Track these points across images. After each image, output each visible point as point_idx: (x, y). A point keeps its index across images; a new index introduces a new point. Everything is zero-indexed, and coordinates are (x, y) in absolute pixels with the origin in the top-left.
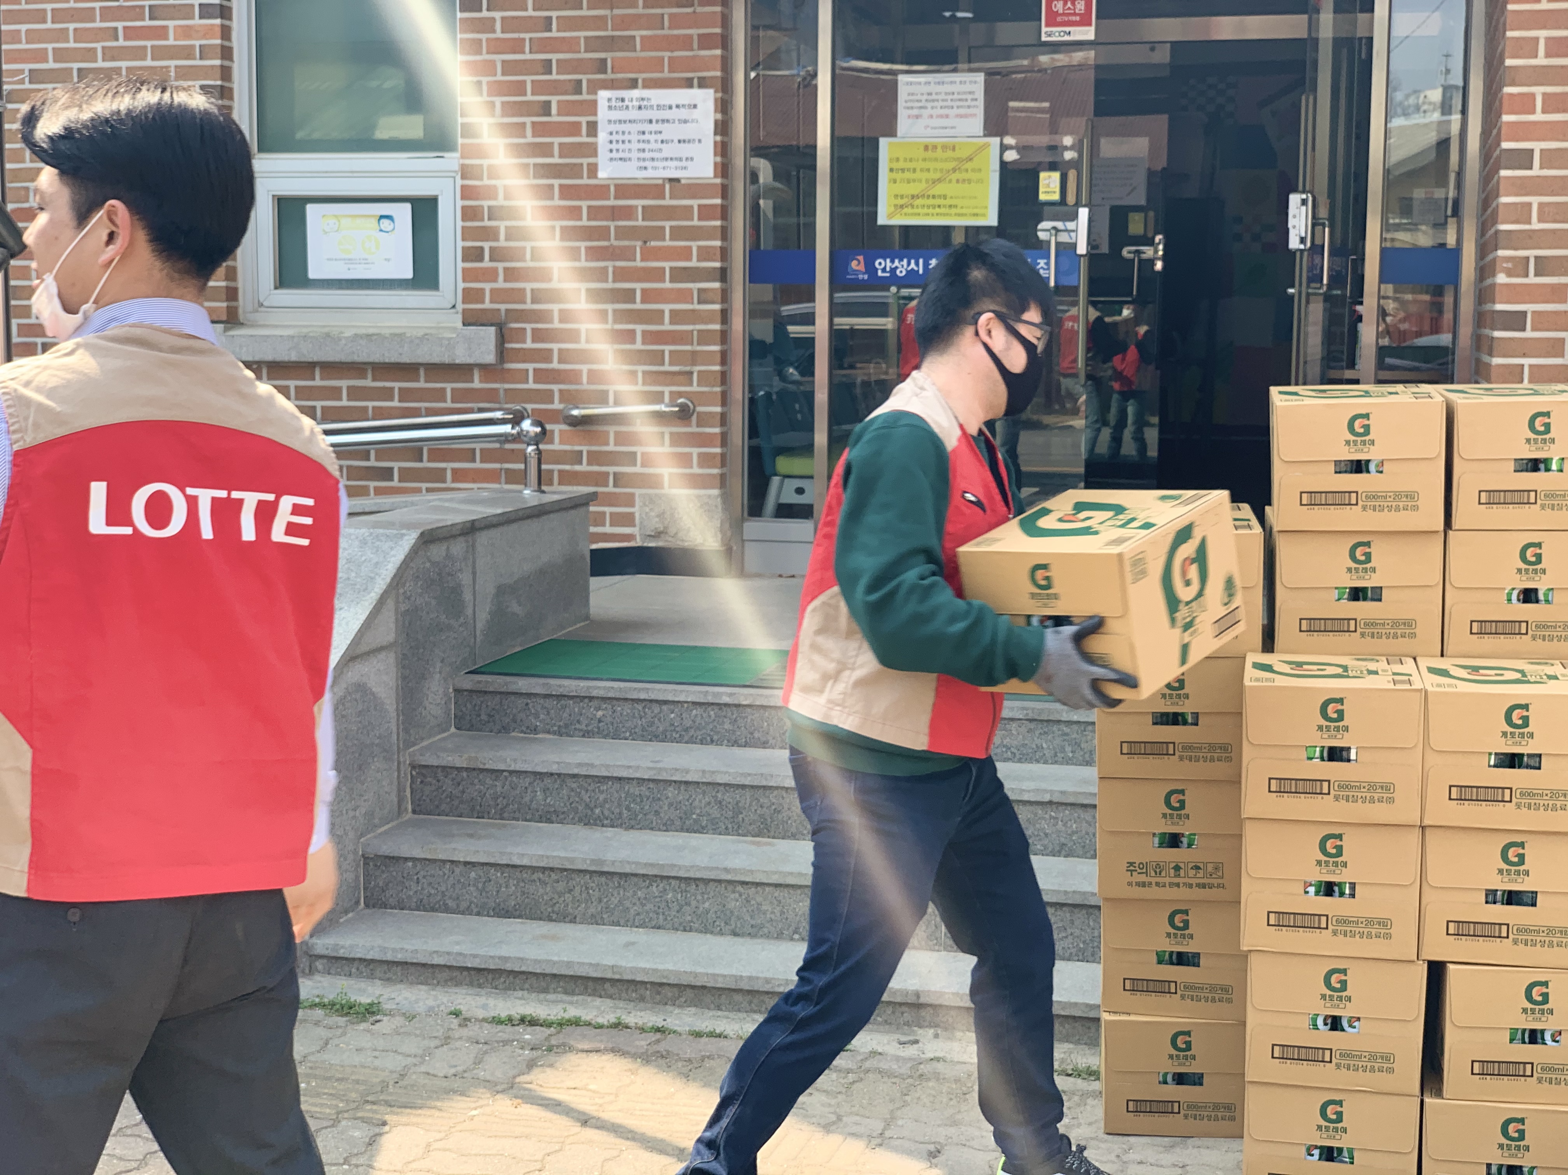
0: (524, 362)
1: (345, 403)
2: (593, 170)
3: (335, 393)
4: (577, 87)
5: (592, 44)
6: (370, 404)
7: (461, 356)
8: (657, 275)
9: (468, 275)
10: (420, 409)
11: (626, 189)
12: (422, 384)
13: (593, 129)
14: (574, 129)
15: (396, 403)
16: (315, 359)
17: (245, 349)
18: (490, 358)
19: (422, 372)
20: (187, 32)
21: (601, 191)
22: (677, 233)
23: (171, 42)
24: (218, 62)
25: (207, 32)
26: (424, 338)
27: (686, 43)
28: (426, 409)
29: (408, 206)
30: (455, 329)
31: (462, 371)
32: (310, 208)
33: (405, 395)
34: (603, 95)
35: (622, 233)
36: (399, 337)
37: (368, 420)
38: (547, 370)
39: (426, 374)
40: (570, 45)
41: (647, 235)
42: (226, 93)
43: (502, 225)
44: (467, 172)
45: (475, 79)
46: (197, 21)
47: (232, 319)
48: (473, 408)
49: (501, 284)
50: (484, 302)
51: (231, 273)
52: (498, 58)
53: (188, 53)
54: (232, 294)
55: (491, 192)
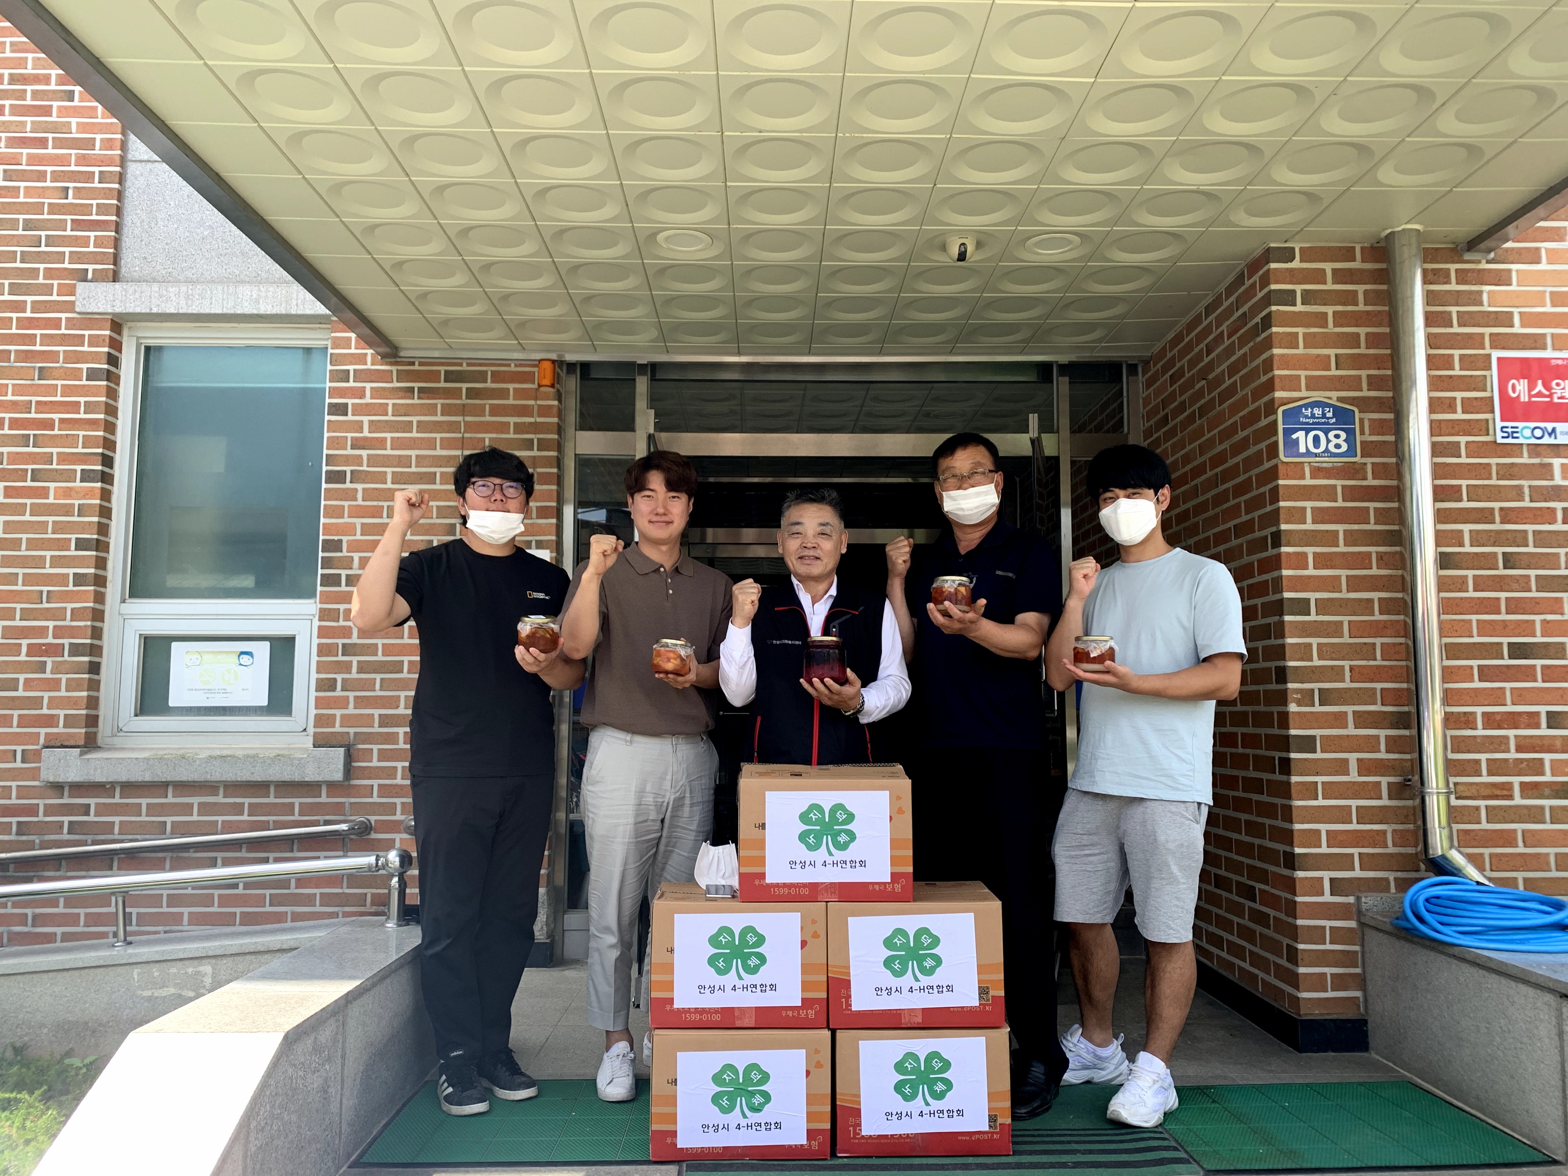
0: (369, 778)
1: (195, 817)
3: (187, 809)
6: (220, 819)
7: (311, 775)
9: (320, 703)
10: (268, 822)
12: (272, 800)
15: (245, 817)
16: (169, 779)
17: (99, 771)
18: (339, 776)
19: (272, 789)
20: (68, 493)
23: (51, 500)
24: (96, 519)
25: (88, 493)
26: (277, 758)
28: (274, 822)
29: (267, 644)
30: (307, 749)
31: (311, 787)
32: (175, 645)
33: (254, 809)
36: (253, 758)
37: (216, 834)
38: (391, 785)
39: (275, 790)
42: (101, 546)
43: (355, 660)
44: (324, 615)
45: (336, 538)
46: (78, 484)
47: (90, 743)
48: (319, 821)
49: (351, 710)
50: (334, 727)
51: (93, 703)
52: (358, 522)
53: (67, 510)
54: (92, 721)
55: (346, 632)
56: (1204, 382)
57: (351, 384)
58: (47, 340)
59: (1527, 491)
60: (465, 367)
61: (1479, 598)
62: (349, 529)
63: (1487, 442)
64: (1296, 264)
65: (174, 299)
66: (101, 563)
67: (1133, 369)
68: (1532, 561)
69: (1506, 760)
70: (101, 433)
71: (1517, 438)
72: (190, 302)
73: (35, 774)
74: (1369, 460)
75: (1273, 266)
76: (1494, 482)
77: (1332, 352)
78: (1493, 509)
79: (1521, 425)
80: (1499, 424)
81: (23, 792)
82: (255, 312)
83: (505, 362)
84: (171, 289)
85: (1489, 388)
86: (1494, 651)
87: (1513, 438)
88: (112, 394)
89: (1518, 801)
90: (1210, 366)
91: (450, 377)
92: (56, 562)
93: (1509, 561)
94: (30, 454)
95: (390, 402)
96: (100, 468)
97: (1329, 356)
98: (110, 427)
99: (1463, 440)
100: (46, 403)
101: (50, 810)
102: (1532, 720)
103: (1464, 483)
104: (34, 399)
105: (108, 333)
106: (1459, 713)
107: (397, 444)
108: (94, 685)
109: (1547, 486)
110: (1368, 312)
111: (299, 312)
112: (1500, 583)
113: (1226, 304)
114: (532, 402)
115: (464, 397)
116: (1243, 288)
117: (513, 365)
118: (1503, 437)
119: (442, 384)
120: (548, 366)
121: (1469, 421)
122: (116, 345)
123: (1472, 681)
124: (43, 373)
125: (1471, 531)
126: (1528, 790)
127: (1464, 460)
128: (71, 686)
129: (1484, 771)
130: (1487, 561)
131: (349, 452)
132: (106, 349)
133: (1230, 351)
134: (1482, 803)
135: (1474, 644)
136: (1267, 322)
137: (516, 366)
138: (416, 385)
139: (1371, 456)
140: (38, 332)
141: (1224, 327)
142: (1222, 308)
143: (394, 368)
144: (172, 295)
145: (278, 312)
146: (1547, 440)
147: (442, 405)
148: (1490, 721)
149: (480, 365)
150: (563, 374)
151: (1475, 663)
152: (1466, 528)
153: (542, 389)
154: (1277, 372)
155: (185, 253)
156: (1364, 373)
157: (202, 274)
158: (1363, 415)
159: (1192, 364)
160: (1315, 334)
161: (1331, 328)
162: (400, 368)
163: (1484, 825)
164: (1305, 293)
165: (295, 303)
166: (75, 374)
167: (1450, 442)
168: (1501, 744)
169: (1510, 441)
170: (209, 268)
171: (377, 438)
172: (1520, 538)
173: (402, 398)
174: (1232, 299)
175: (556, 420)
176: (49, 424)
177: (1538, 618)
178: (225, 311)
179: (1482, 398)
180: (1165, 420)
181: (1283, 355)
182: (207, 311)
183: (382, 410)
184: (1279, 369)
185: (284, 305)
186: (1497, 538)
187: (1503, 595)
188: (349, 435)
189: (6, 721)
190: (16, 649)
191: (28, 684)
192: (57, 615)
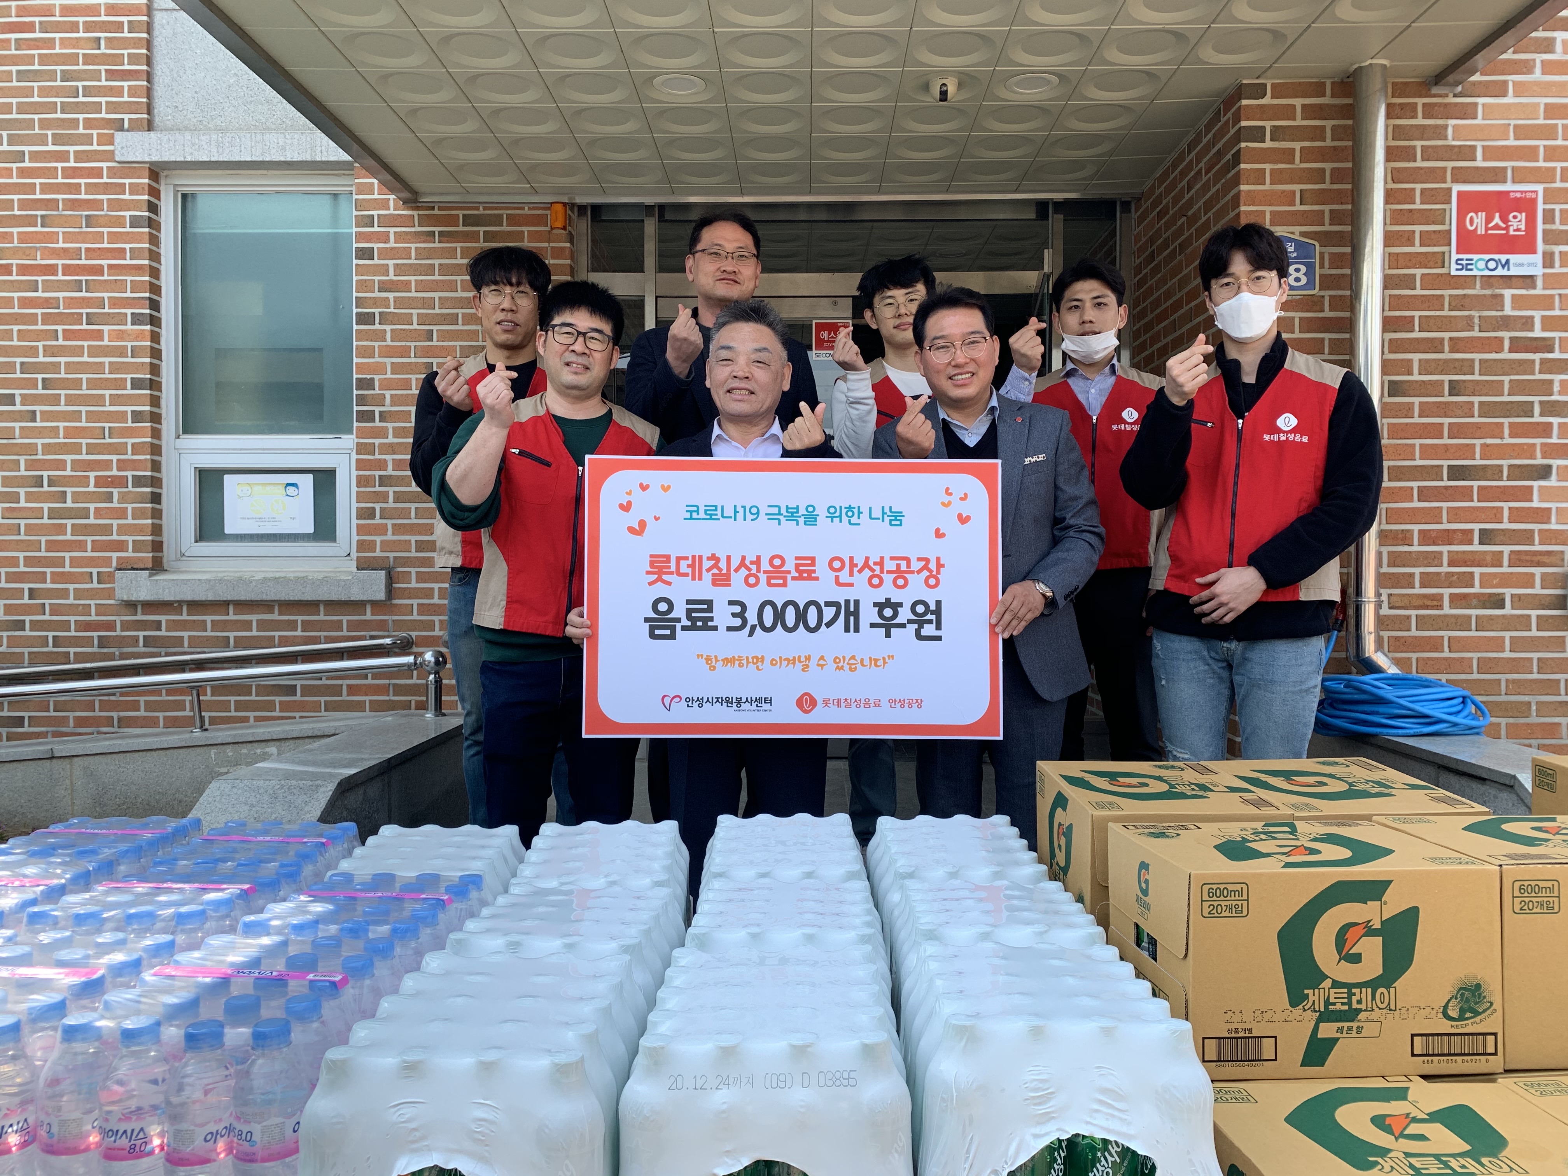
0: (409, 598)
1: (255, 633)
3: (247, 625)
6: (277, 634)
7: (356, 594)
9: (361, 530)
10: (320, 637)
12: (322, 617)
15: (299, 633)
16: (229, 598)
17: (167, 591)
18: (381, 596)
19: (322, 608)
20: (121, 335)
23: (106, 342)
24: (148, 360)
25: (139, 336)
26: (325, 580)
28: (325, 637)
29: (310, 477)
30: (350, 572)
31: (357, 606)
32: (227, 477)
33: (306, 626)
36: (302, 580)
37: (274, 647)
38: (429, 605)
39: (324, 608)
42: (154, 385)
43: (391, 490)
44: (361, 449)
45: (369, 377)
46: (129, 327)
47: (157, 566)
48: (366, 636)
49: (390, 537)
50: (375, 551)
51: (157, 530)
52: (388, 361)
53: (121, 352)
54: (157, 546)
55: (382, 465)
56: (1184, 218)
57: (376, 229)
58: (91, 188)
59: (1476, 321)
60: (481, 211)
61: (1423, 424)
62: (380, 369)
63: (1441, 275)
64: (1267, 100)
65: (206, 147)
66: (155, 401)
67: (1126, 206)
68: (1477, 388)
69: (1439, 574)
70: (147, 278)
71: (1471, 270)
72: (221, 150)
73: (110, 593)
74: (1327, 293)
75: (1244, 102)
76: (1446, 313)
77: (1297, 188)
78: (1443, 339)
79: (1475, 257)
80: (1455, 256)
81: (101, 610)
82: (283, 159)
83: (520, 206)
84: (202, 138)
85: (1447, 222)
86: (1434, 473)
87: (1467, 270)
88: (154, 240)
89: (1447, 610)
90: (1190, 204)
91: (468, 220)
92: (116, 400)
93: (1455, 388)
94: (83, 298)
95: (413, 246)
96: (148, 311)
97: (1294, 192)
98: (155, 273)
99: (1419, 272)
100: (94, 249)
101: (126, 626)
102: (1466, 537)
103: (1417, 314)
104: (84, 246)
105: (146, 181)
106: (1397, 530)
107: (422, 286)
108: (157, 514)
109: (1497, 316)
110: (1335, 148)
111: (324, 159)
112: (1444, 410)
113: (1205, 141)
114: (546, 245)
115: (482, 241)
116: (1220, 124)
117: (526, 208)
118: (1457, 270)
119: (461, 228)
120: (559, 207)
121: (1426, 253)
122: (154, 192)
123: (1412, 501)
124: (90, 221)
125: (1420, 360)
126: (1457, 600)
127: (1418, 292)
128: (137, 514)
129: (1417, 584)
130: (1433, 389)
131: (377, 294)
132: (146, 197)
133: (1206, 187)
134: (1413, 613)
135: (1416, 466)
136: (1237, 159)
137: (530, 209)
138: (436, 229)
139: (1329, 289)
140: (82, 181)
141: (1202, 164)
142: (1202, 145)
143: (415, 213)
144: (204, 143)
145: (304, 159)
146: (1500, 272)
147: (461, 247)
148: (1426, 538)
149: (496, 209)
150: (575, 216)
151: (1415, 484)
152: (1416, 357)
153: (555, 231)
154: (1243, 208)
155: (213, 101)
156: (1327, 208)
157: (230, 121)
158: (1324, 249)
159: (1176, 200)
160: (1281, 171)
161: (1298, 164)
162: (421, 212)
163: (1414, 632)
164: (1275, 129)
165: (319, 149)
166: (119, 222)
167: (1406, 275)
168: (1434, 559)
169: (1464, 273)
170: (237, 116)
171: (402, 281)
172: (1466, 367)
173: (424, 242)
174: (1210, 136)
175: (568, 262)
176: (99, 270)
177: (1478, 442)
178: (254, 159)
179: (1439, 232)
180: (1152, 257)
181: (1250, 191)
182: (237, 159)
183: (406, 253)
184: (1245, 205)
185: (309, 151)
186: (1445, 367)
187: (1447, 421)
188: (376, 278)
189: (81, 546)
190: (85, 481)
191: (98, 512)
192: (119, 449)
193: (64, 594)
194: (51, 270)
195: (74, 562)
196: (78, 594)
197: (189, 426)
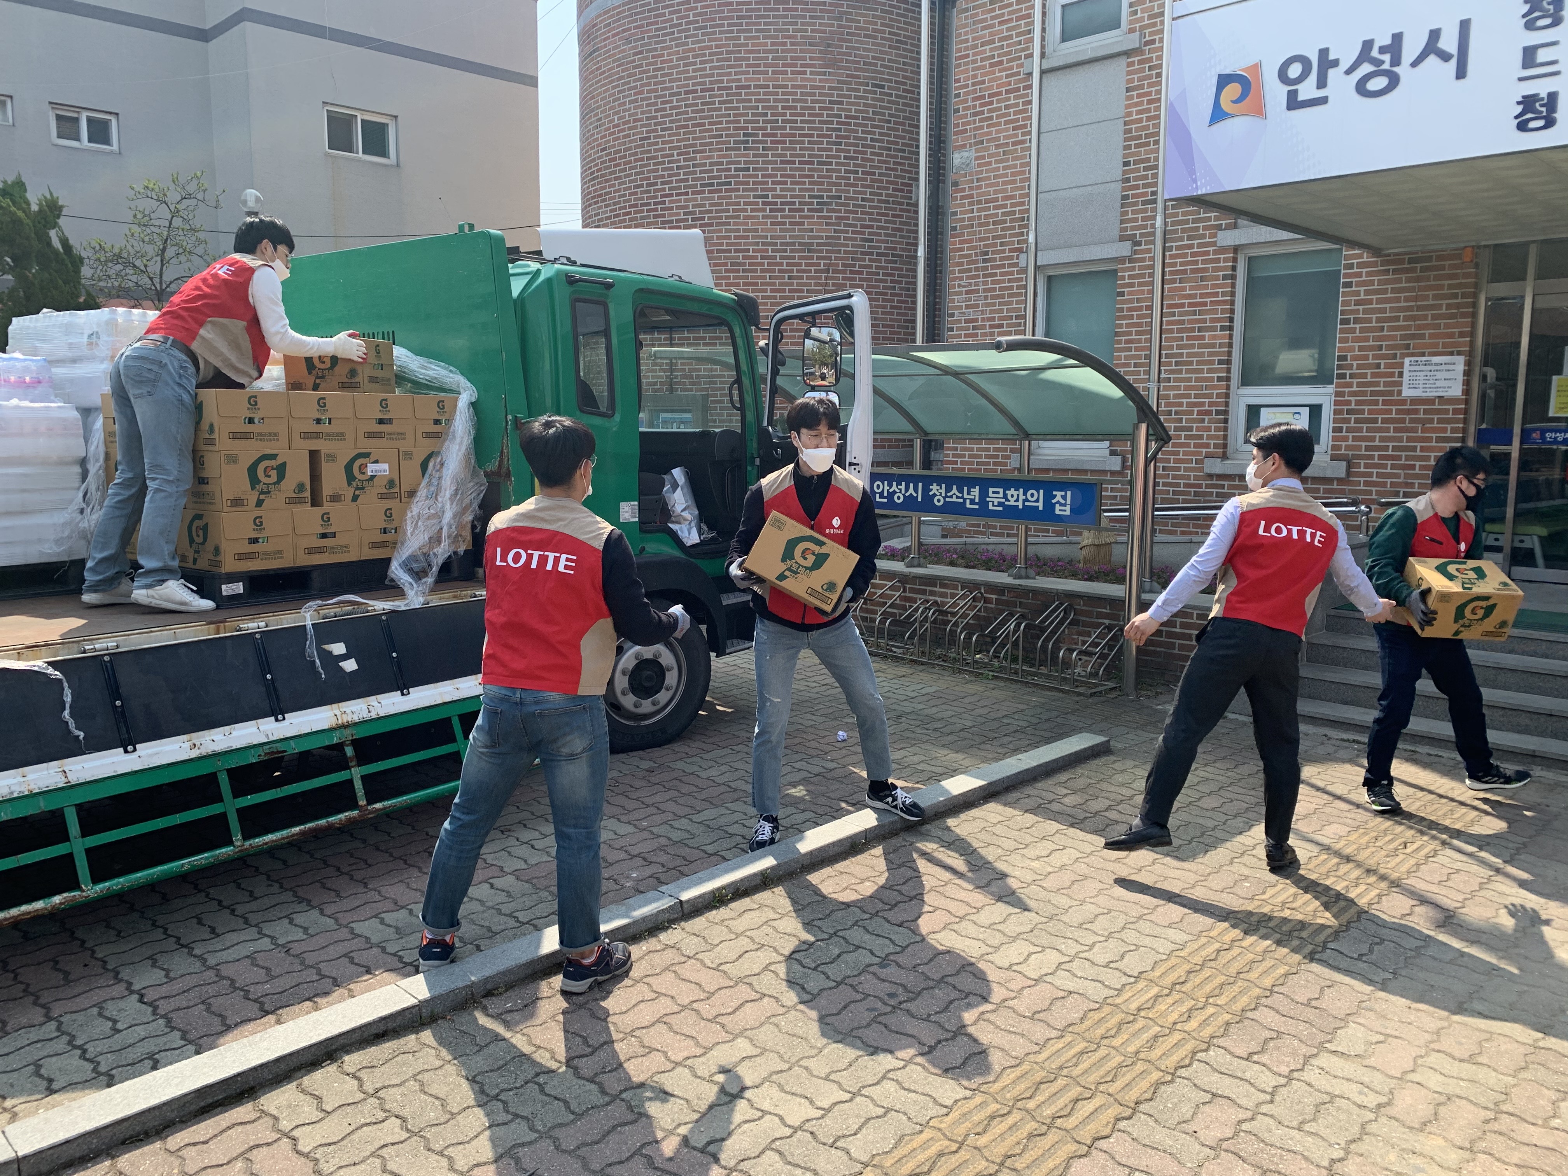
0: (1359, 477)
2: (1400, 393)
4: (1395, 356)
5: (1403, 337)
7: (1329, 474)
8: (1429, 439)
9: (1334, 439)
11: (1415, 401)
13: (1401, 374)
14: (1392, 375)
17: (1229, 469)
18: (1343, 475)
20: (1214, 337)
21: (1403, 402)
22: (1440, 421)
23: (1207, 341)
24: (1226, 349)
25: (1223, 337)
27: (1451, 335)
29: (1308, 409)
30: (1327, 462)
31: (1329, 480)
32: (1262, 409)
34: (1407, 361)
35: (1412, 421)
38: (1370, 481)
39: (1311, 481)
40: (1393, 338)
41: (1423, 422)
42: (1229, 362)
43: (1353, 417)
44: (1337, 394)
45: (1345, 353)
46: (1218, 332)
47: (1224, 457)
48: (1332, 497)
49: (1350, 443)
50: (1341, 451)
51: (1225, 437)
52: (1357, 344)
53: (1213, 346)
54: (1225, 446)
55: (1349, 403)
57: (1355, 270)
58: (1204, 262)
60: (1420, 255)
62: (1352, 349)
65: (1264, 234)
66: (1228, 371)
70: (1229, 306)
72: (1272, 235)
73: (1201, 470)
81: (1196, 478)
83: (1444, 250)
88: (1233, 286)
91: (1411, 261)
92: (1210, 371)
94: (1197, 319)
95: (1376, 278)
96: (1228, 324)
98: (1232, 303)
100: (1204, 293)
101: (1207, 486)
104: (1199, 292)
105: (1231, 255)
107: (1379, 301)
108: (1226, 429)
114: (1459, 271)
115: (1419, 272)
117: (1448, 251)
119: (1406, 266)
120: (1469, 249)
122: (1235, 260)
124: (1202, 279)
128: (1217, 429)
131: (1353, 307)
132: (1231, 263)
137: (1450, 251)
138: (1391, 268)
140: (1200, 258)
143: (1379, 260)
144: (1263, 232)
147: (1406, 277)
149: (1429, 253)
153: (1466, 263)
162: (1382, 259)
166: (1217, 278)
171: (1368, 299)
173: (1383, 276)
175: (1473, 280)
176: (1205, 304)
183: (1372, 283)
188: (1353, 298)
189: (1188, 445)
190: (1192, 412)
191: (1198, 429)
192: (1209, 396)
193: (1179, 469)
194: (1182, 305)
195: (1185, 453)
196: (1186, 470)
197: (1245, 382)
